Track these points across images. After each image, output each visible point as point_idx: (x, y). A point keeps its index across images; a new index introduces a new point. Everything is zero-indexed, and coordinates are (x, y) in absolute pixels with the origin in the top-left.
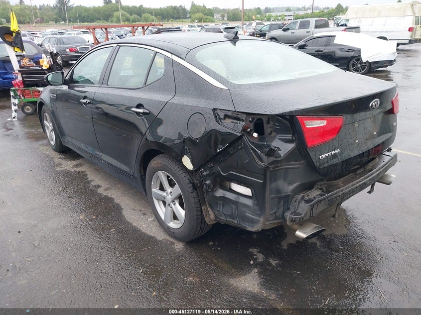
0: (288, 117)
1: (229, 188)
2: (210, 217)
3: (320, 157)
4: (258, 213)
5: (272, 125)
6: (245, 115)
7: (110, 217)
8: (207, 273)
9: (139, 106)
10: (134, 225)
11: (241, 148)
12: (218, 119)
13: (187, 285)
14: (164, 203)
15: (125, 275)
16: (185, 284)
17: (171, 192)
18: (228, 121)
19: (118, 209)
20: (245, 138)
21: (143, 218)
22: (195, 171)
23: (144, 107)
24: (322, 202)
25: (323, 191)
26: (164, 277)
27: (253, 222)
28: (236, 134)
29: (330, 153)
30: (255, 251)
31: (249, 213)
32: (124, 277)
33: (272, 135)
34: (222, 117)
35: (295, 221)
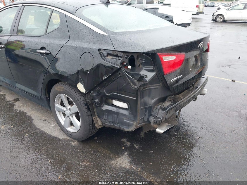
0: (150, 54)
1: (111, 103)
2: (99, 123)
3: (172, 80)
4: (132, 119)
5: (141, 60)
6: (122, 53)
7: (24, 125)
8: (95, 159)
9: (43, 48)
10: (42, 130)
11: (120, 76)
12: (103, 57)
13: (82, 168)
14: (64, 115)
15: (37, 166)
16: (81, 168)
17: (70, 109)
18: (110, 57)
19: (29, 119)
20: (123, 69)
21: (47, 125)
22: (87, 93)
23: (46, 49)
24: (172, 109)
25: (172, 102)
26: (66, 164)
27: (129, 125)
28: (117, 66)
29: (177, 78)
30: (124, 140)
31: (126, 120)
32: (37, 168)
33: (140, 67)
34: (106, 55)
35: (156, 123)
